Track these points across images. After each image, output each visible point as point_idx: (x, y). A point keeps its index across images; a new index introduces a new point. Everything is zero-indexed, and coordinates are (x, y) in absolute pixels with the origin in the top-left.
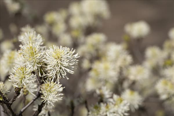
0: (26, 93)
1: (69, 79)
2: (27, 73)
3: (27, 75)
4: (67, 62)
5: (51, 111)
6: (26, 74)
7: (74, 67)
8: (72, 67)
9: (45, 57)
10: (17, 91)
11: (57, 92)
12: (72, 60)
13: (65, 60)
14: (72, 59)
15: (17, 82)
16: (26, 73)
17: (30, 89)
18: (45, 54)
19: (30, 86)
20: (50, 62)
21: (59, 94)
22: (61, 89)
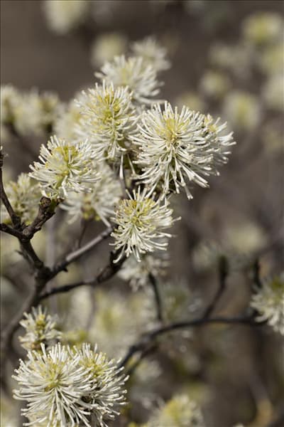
0: (89, 214)
1: (192, 198)
2: (77, 165)
3: (78, 169)
4: (190, 153)
5: (155, 273)
6: (74, 166)
7: (209, 169)
8: (205, 168)
9: (140, 129)
10: (44, 205)
11: (154, 228)
12: (210, 150)
13: (188, 147)
14: (207, 145)
15: (47, 182)
16: (74, 163)
17: (102, 205)
18: (139, 121)
19: (102, 199)
20: (143, 145)
21: (162, 235)
22: (168, 222)
